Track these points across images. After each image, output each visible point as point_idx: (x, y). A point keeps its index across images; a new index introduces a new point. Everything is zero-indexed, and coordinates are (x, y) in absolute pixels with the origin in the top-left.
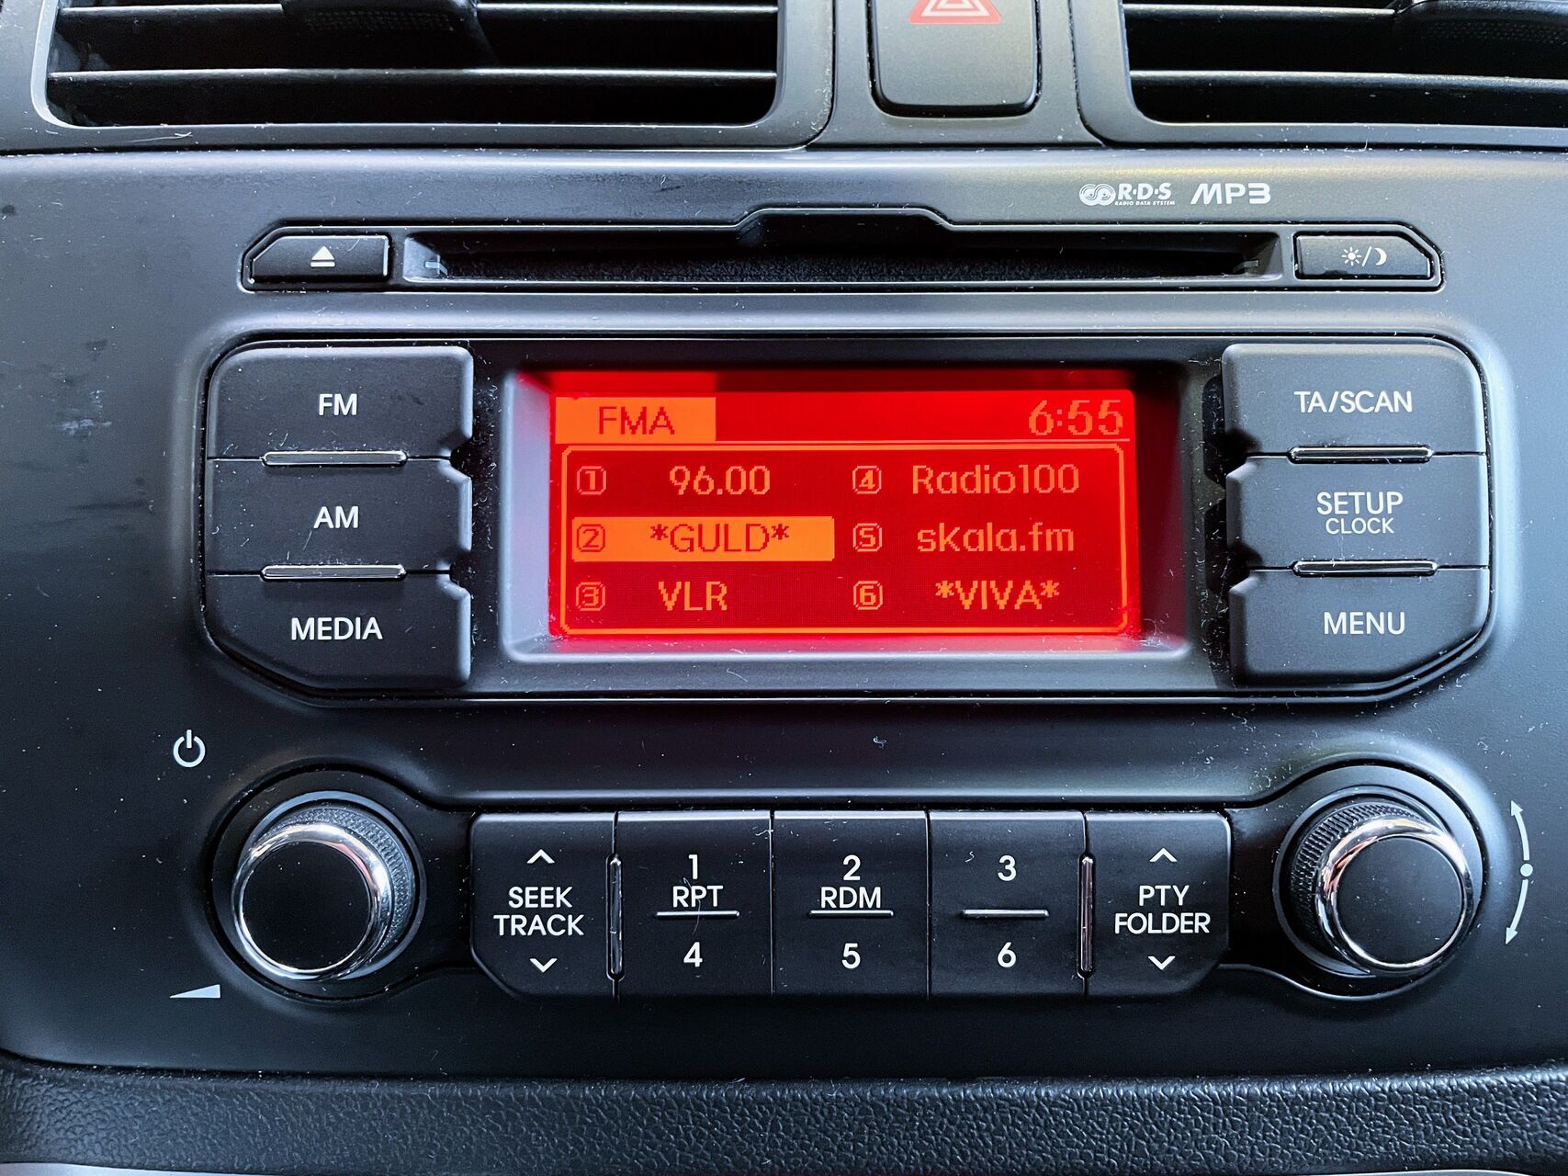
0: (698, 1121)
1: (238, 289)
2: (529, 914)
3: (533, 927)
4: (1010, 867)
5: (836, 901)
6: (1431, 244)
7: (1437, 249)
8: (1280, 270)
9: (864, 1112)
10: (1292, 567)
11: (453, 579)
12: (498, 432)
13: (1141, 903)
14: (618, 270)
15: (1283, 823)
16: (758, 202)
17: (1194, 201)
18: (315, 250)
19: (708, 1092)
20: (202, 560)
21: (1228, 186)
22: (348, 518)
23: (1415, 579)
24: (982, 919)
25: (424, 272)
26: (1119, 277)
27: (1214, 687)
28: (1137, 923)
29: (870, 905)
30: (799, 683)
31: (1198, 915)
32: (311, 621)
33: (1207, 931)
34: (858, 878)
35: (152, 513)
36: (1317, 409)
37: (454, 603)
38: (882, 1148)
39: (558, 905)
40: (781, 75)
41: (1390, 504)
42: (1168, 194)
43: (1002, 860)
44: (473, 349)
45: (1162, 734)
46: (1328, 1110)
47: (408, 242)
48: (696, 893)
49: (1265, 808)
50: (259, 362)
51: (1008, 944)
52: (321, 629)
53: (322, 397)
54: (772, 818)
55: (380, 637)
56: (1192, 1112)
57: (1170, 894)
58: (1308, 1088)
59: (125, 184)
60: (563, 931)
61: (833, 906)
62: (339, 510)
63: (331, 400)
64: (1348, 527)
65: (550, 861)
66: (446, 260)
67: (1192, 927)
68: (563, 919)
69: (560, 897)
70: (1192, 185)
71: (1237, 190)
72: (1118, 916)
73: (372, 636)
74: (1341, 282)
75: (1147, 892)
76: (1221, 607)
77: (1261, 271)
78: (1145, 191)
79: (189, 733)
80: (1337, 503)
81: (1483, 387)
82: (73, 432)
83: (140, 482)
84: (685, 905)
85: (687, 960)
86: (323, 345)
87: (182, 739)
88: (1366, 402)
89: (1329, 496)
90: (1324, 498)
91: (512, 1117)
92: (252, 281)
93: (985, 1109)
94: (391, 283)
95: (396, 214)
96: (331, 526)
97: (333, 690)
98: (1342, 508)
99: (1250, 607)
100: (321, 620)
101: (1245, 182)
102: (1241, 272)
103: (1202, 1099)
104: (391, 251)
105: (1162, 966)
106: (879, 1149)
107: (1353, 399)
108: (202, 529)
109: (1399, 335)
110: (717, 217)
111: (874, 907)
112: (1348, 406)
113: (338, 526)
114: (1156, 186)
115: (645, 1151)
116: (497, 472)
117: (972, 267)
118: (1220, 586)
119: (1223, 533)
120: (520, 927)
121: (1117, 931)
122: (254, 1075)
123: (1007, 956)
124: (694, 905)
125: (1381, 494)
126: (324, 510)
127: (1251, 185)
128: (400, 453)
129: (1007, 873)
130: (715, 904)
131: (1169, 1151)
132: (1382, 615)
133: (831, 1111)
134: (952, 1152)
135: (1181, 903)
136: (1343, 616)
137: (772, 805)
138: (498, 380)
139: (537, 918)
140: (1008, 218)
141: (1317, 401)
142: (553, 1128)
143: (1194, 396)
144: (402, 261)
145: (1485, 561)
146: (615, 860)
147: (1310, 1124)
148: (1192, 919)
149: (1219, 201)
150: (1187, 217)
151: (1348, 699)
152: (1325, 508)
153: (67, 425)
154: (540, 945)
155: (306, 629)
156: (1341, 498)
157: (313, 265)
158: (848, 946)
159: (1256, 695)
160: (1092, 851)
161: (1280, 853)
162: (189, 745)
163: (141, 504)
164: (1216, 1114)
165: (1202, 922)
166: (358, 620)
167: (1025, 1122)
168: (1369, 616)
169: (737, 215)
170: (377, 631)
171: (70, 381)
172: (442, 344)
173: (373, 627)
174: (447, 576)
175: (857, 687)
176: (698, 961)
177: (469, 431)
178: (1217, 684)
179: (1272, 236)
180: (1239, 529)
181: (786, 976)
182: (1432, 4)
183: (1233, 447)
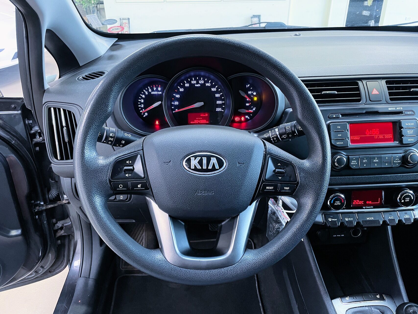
1: (328, 119)
2: (353, 163)
7: (414, 112)
10: (406, 136)
15: (406, 154)
16: (365, 110)
23: (414, 137)
24: (385, 162)
26: (391, 115)
27: (400, 145)
28: (396, 162)
34: (376, 159)
37: (348, 141)
48: (365, 161)
49: (404, 153)
57: (398, 159)
61: (375, 161)
62: (340, 134)
64: (410, 133)
65: (354, 159)
68: (356, 163)
69: (356, 161)
70: (396, 108)
72: (394, 161)
74: (408, 115)
75: (396, 159)
77: (402, 114)
85: (364, 165)
88: (410, 124)
89: (408, 131)
94: (339, 118)
95: (339, 112)
96: (339, 136)
97: (340, 148)
99: (403, 139)
100: (339, 142)
101: (400, 107)
102: (400, 114)
103: (399, 175)
105: (397, 164)
108: (330, 136)
109: (412, 119)
111: (378, 161)
118: (401, 138)
119: (401, 134)
123: (387, 164)
125: (412, 131)
128: (344, 130)
129: (387, 159)
136: (409, 139)
137: (370, 155)
140: (383, 111)
141: (407, 124)
143: (398, 124)
146: (359, 159)
148: (399, 161)
150: (396, 110)
151: (410, 145)
154: (354, 165)
157: (334, 117)
158: (376, 164)
159: (403, 145)
160: (393, 157)
168: (411, 139)
173: (342, 143)
174: (347, 139)
179: (403, 112)
180: (402, 134)
181: (371, 167)
182: (412, 91)
183: (401, 128)
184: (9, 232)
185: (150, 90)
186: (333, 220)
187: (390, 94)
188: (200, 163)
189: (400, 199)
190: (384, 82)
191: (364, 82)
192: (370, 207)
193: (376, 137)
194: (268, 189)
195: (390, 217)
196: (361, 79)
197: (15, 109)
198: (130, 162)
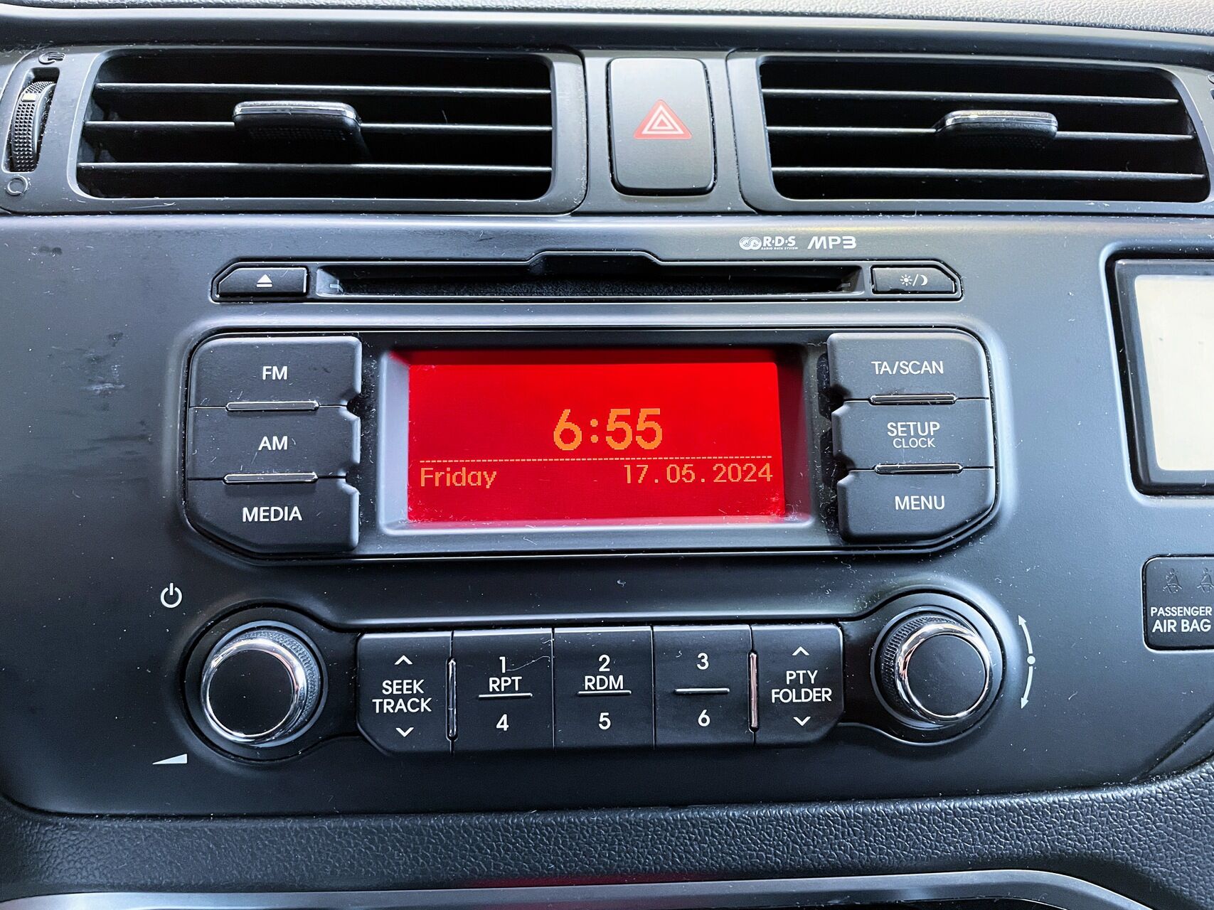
0: (506, 839)
1: (208, 301)
2: (396, 698)
3: (398, 707)
4: (704, 660)
5: (595, 685)
6: (954, 272)
7: (958, 275)
8: (863, 288)
9: (615, 830)
10: (873, 468)
11: (347, 482)
12: (377, 390)
13: (788, 683)
14: (452, 289)
15: (875, 630)
16: (540, 248)
17: (810, 247)
18: (260, 277)
19: (513, 819)
20: (184, 472)
21: (830, 238)
22: (280, 443)
23: (948, 475)
24: (688, 694)
25: (329, 291)
26: (766, 293)
27: (829, 544)
28: (786, 696)
29: (616, 687)
30: (569, 545)
31: (824, 690)
32: (255, 509)
33: (830, 700)
34: (608, 670)
35: (151, 443)
36: (886, 372)
37: (349, 497)
38: (628, 855)
39: (415, 692)
40: (555, 169)
41: (932, 429)
42: (794, 243)
43: (700, 656)
44: (361, 337)
45: (799, 574)
46: (915, 822)
47: (319, 272)
48: (504, 682)
49: (864, 621)
50: (224, 347)
51: (705, 711)
52: (262, 514)
53: (265, 368)
54: (553, 632)
55: (300, 519)
56: (827, 824)
57: (806, 676)
58: (901, 807)
59: (135, 235)
60: (418, 709)
61: (593, 688)
62: (275, 439)
63: (270, 370)
64: (907, 444)
65: (409, 663)
66: (343, 283)
67: (820, 697)
68: (418, 701)
69: (416, 687)
70: (808, 237)
71: (836, 240)
72: (773, 691)
73: (295, 518)
74: (900, 295)
75: (791, 675)
76: (832, 495)
77: (852, 289)
78: (780, 241)
79: (172, 585)
80: (900, 429)
81: (988, 358)
82: (98, 392)
83: (142, 423)
84: (498, 690)
85: (499, 726)
86: (265, 336)
87: (166, 589)
88: (915, 367)
89: (894, 425)
90: (892, 426)
91: (382, 841)
92: (218, 296)
93: (694, 826)
94: (309, 297)
95: (311, 254)
96: (270, 449)
97: (268, 554)
98: (902, 432)
99: (850, 493)
100: (262, 509)
101: (841, 235)
102: (840, 290)
103: (833, 815)
104: (308, 278)
105: (802, 723)
106: (625, 856)
107: (908, 366)
108: (184, 452)
109: (935, 327)
110: (516, 256)
111: (619, 688)
112: (905, 370)
113: (274, 449)
114: (786, 238)
115: (471, 861)
116: (376, 414)
117: (675, 288)
118: (831, 482)
119: (831, 449)
120: (389, 707)
121: (773, 701)
122: (208, 817)
123: (704, 719)
124: (503, 689)
125: (926, 423)
126: (265, 438)
127: (844, 238)
128: (315, 402)
129: (703, 664)
130: (517, 689)
131: (814, 852)
132: (930, 497)
133: (593, 830)
134: (673, 856)
135: (813, 682)
136: (907, 498)
137: (553, 624)
138: (377, 357)
139: (401, 701)
140: (695, 258)
141: (886, 367)
142: (409, 847)
143: (812, 365)
144: (315, 283)
145: (992, 463)
146: (452, 661)
147: (904, 832)
148: (820, 692)
149: (825, 247)
150: (805, 257)
151: (912, 551)
152: (892, 432)
153: (94, 388)
154: (403, 719)
155: (252, 515)
156: (902, 426)
157: (258, 286)
158: (602, 714)
159: (855, 549)
160: (755, 649)
161: (875, 649)
162: (171, 593)
163: (143, 437)
164: (843, 825)
165: (826, 694)
166: (286, 508)
167: (720, 834)
168: (923, 498)
169: (527, 255)
170: (298, 515)
171: (98, 359)
172: (341, 335)
173: (296, 513)
174: (344, 480)
175: (607, 547)
176: (505, 727)
177: (359, 390)
178: (831, 542)
179: (858, 268)
180: (840, 445)
181: (563, 735)
182: (958, 126)
183: (836, 396)
187: (781, 150)
190: (746, 67)
191: (596, 63)
193: (636, 473)
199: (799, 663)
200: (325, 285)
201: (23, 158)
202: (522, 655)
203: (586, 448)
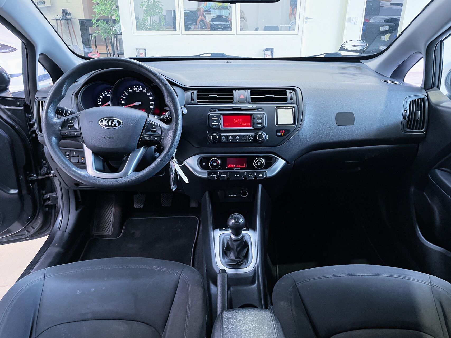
1: (209, 111)
5: (237, 138)
6: (263, 109)
10: (256, 123)
12: (221, 118)
16: (233, 107)
20: (209, 123)
22: (215, 121)
26: (249, 111)
27: (253, 129)
35: (206, 121)
36: (257, 116)
37: (220, 125)
39: (224, 138)
40: (233, 100)
45: (251, 131)
49: (255, 134)
50: (211, 115)
51: (244, 140)
53: (214, 116)
54: (234, 134)
55: (217, 127)
59: (202, 106)
65: (224, 136)
70: (253, 106)
74: (259, 111)
78: (251, 106)
79: (208, 131)
80: (258, 121)
85: (230, 141)
86: (213, 114)
88: (260, 116)
95: (216, 108)
97: (214, 129)
99: (255, 125)
101: (255, 106)
102: (255, 110)
105: (251, 141)
109: (261, 113)
117: (243, 110)
119: (254, 122)
121: (249, 139)
124: (230, 138)
128: (217, 119)
129: (244, 137)
133: (237, 149)
138: (221, 115)
140: (244, 108)
143: (252, 116)
145: (265, 123)
146: (227, 136)
151: (259, 129)
153: (202, 118)
154: (224, 140)
155: (214, 126)
157: (213, 110)
158: (237, 140)
159: (255, 129)
160: (248, 136)
165: (253, 139)
172: (219, 114)
175: (237, 129)
181: (234, 141)
182: (266, 96)
183: (254, 118)
184: (9, 190)
185: (106, 94)
186: (214, 175)
187: (252, 98)
188: (108, 122)
189: (255, 164)
191: (237, 91)
192: (238, 169)
193: (240, 124)
194: (145, 139)
195: (249, 175)
196: (235, 89)
197: (19, 105)
198: (72, 122)
199: (251, 137)
200: (217, 110)
201: (193, 100)
202: (232, 136)
203: (236, 122)
